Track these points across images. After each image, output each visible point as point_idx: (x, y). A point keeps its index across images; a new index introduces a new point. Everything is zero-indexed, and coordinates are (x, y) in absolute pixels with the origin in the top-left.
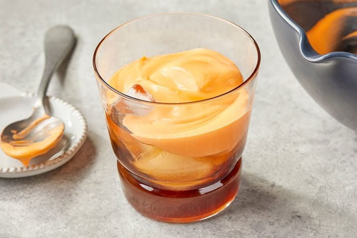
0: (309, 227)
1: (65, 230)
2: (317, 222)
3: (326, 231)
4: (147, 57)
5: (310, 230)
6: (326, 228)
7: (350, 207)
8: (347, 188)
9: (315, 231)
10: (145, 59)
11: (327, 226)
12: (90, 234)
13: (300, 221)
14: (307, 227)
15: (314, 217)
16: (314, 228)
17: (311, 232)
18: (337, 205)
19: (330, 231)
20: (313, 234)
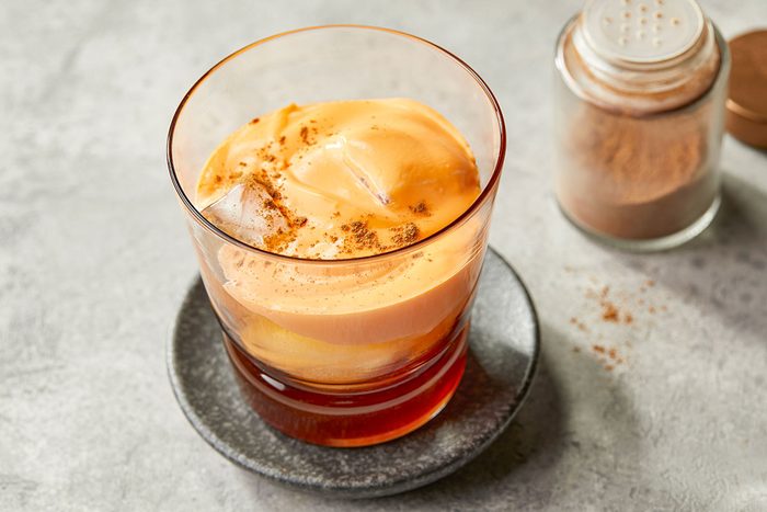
0: (595, 468)
1: (126, 468)
2: (611, 457)
3: (626, 479)
4: (298, 105)
5: (596, 476)
6: (627, 472)
7: (676, 423)
8: (673, 379)
9: (605, 480)
10: (293, 108)
11: (629, 468)
12: (173, 478)
13: (578, 456)
14: (591, 470)
15: (605, 446)
16: (604, 470)
17: (598, 480)
18: (651, 418)
19: (634, 480)
20: (601, 485)
